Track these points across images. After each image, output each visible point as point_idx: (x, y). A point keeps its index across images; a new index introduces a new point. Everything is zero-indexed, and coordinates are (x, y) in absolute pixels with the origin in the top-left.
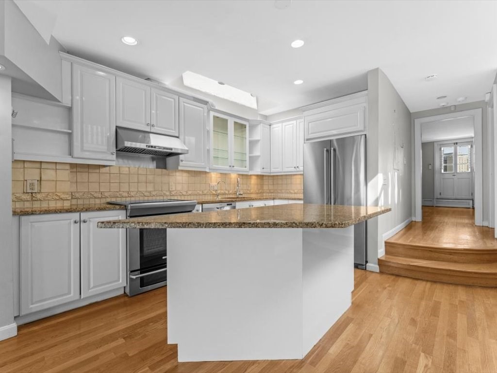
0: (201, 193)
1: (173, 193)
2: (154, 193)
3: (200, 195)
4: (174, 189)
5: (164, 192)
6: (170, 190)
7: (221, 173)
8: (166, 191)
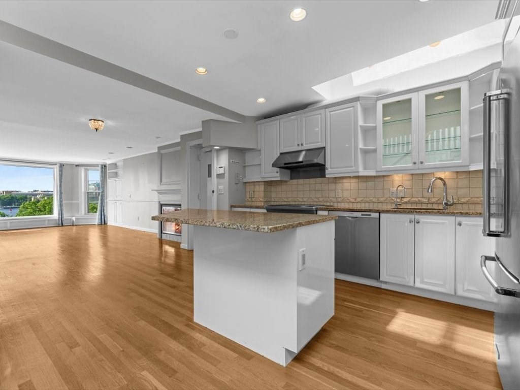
0: (374, 200)
1: (339, 200)
2: (321, 199)
3: (374, 202)
4: (340, 195)
5: (331, 199)
6: (337, 196)
7: (412, 174)
8: (333, 197)
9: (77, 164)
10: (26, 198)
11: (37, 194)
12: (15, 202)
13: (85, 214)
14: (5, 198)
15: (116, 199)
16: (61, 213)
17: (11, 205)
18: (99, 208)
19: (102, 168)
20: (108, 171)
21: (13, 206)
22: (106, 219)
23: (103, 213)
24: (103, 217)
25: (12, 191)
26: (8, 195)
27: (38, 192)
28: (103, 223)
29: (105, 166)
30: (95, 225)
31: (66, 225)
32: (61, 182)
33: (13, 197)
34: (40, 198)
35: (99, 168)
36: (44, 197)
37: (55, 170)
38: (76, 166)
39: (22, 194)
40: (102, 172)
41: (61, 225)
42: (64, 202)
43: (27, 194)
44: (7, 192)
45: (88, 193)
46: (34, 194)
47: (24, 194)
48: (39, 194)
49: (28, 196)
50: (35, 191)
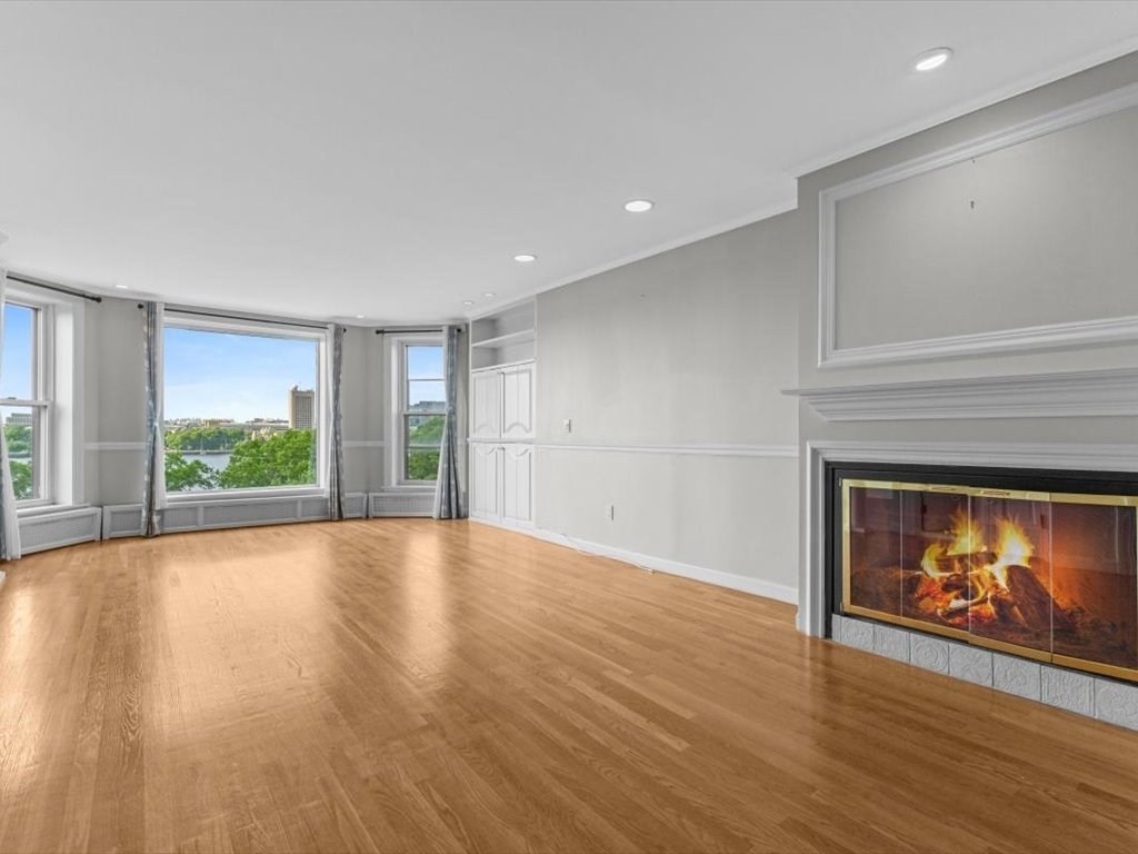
9: (379, 325)
10: (242, 433)
11: (258, 428)
12: (224, 442)
13: (399, 483)
14: (209, 435)
15: (505, 436)
16: (337, 481)
17: (218, 447)
18: (442, 465)
19: (451, 336)
20: (471, 346)
21: (222, 449)
22: (461, 502)
23: (453, 482)
24: (453, 494)
25: (221, 421)
26: (214, 428)
27: (263, 424)
28: (454, 516)
29: (459, 330)
30: (431, 517)
31: (348, 515)
32: (337, 381)
33: (220, 433)
34: (266, 434)
35: (443, 337)
36: (271, 433)
37: (323, 345)
38: (378, 332)
39: (235, 426)
40: (451, 349)
41: (336, 518)
42: (345, 444)
43: (243, 427)
44: (213, 422)
45: (406, 416)
46: (256, 425)
47: (239, 425)
48: (264, 427)
49: (246, 431)
50: (257, 420)
